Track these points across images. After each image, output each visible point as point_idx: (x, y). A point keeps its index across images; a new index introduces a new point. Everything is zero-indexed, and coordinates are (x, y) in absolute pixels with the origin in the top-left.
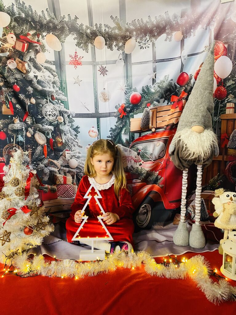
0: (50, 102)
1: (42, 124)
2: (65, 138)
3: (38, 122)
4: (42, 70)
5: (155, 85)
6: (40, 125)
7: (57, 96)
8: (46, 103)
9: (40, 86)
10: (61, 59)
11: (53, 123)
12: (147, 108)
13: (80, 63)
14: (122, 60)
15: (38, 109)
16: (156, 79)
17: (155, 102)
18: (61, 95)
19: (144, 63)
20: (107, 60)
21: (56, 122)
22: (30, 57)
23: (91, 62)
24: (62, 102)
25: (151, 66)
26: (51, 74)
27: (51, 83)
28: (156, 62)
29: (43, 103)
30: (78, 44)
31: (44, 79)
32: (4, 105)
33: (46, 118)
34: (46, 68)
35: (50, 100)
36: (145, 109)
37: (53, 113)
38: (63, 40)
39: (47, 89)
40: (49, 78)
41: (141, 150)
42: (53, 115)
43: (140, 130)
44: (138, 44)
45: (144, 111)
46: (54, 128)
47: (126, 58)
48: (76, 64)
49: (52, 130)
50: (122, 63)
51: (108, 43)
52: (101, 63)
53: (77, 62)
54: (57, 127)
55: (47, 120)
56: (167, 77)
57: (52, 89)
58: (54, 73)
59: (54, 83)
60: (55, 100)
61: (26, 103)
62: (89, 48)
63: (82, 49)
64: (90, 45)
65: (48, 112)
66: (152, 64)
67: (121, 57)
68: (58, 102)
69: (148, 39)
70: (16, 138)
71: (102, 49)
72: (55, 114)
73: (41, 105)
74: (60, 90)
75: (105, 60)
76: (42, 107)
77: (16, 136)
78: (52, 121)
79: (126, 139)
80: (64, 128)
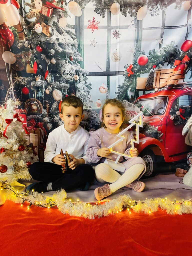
0: (68, 63)
1: (59, 81)
2: (78, 94)
3: (56, 80)
4: (64, 34)
5: (161, 50)
6: (58, 83)
7: (74, 57)
8: (65, 64)
9: (61, 48)
10: (81, 23)
11: (69, 81)
12: (153, 70)
13: (97, 27)
14: (134, 25)
15: (57, 68)
16: (163, 44)
17: (160, 65)
18: (79, 56)
19: (154, 29)
20: (120, 25)
21: (72, 80)
22: (54, 21)
23: (106, 26)
24: (79, 62)
25: (159, 31)
26: (71, 37)
27: (70, 45)
28: (164, 29)
29: (63, 64)
30: (96, 10)
31: (65, 42)
32: (28, 65)
33: (64, 76)
34: (67, 32)
35: (68, 61)
36: (151, 71)
37: (71, 72)
38: (84, 6)
39: (66, 51)
40: (69, 41)
42: (70, 74)
43: (144, 88)
44: (149, 12)
45: (150, 72)
46: (70, 86)
47: (138, 24)
48: (93, 28)
49: (68, 88)
50: (134, 28)
51: (122, 9)
52: (114, 28)
53: (94, 27)
54: (73, 84)
55: (64, 78)
56: (173, 42)
57: (71, 51)
58: (74, 36)
59: (73, 45)
60: (73, 61)
61: (47, 62)
62: (105, 14)
63: (99, 14)
64: (106, 11)
65: (67, 71)
66: (161, 30)
67: (133, 23)
68: (76, 62)
69: (159, 7)
70: (37, 94)
71: (117, 15)
72: (72, 73)
73: (61, 65)
74: (78, 52)
75: (119, 25)
76: (61, 67)
77: (37, 92)
78: (68, 79)
79: (132, 95)
80: (79, 86)
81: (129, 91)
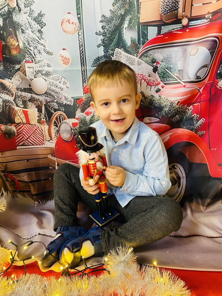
41: (160, 62)
79: (131, 38)
80: (21, 19)
81: (124, 29)
